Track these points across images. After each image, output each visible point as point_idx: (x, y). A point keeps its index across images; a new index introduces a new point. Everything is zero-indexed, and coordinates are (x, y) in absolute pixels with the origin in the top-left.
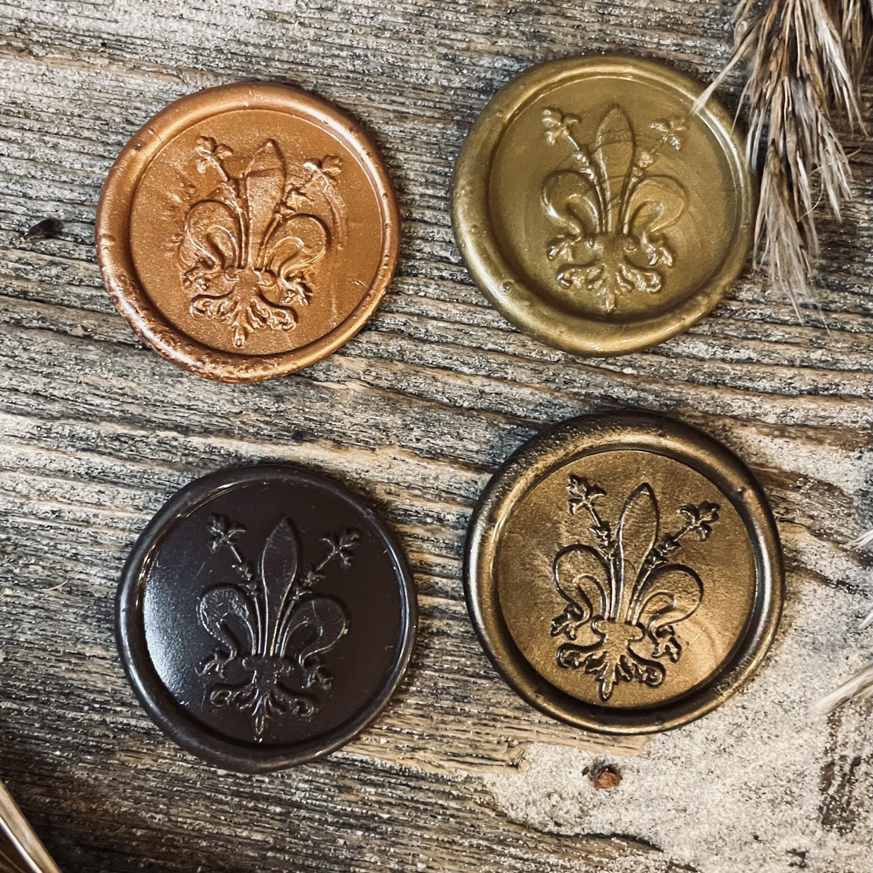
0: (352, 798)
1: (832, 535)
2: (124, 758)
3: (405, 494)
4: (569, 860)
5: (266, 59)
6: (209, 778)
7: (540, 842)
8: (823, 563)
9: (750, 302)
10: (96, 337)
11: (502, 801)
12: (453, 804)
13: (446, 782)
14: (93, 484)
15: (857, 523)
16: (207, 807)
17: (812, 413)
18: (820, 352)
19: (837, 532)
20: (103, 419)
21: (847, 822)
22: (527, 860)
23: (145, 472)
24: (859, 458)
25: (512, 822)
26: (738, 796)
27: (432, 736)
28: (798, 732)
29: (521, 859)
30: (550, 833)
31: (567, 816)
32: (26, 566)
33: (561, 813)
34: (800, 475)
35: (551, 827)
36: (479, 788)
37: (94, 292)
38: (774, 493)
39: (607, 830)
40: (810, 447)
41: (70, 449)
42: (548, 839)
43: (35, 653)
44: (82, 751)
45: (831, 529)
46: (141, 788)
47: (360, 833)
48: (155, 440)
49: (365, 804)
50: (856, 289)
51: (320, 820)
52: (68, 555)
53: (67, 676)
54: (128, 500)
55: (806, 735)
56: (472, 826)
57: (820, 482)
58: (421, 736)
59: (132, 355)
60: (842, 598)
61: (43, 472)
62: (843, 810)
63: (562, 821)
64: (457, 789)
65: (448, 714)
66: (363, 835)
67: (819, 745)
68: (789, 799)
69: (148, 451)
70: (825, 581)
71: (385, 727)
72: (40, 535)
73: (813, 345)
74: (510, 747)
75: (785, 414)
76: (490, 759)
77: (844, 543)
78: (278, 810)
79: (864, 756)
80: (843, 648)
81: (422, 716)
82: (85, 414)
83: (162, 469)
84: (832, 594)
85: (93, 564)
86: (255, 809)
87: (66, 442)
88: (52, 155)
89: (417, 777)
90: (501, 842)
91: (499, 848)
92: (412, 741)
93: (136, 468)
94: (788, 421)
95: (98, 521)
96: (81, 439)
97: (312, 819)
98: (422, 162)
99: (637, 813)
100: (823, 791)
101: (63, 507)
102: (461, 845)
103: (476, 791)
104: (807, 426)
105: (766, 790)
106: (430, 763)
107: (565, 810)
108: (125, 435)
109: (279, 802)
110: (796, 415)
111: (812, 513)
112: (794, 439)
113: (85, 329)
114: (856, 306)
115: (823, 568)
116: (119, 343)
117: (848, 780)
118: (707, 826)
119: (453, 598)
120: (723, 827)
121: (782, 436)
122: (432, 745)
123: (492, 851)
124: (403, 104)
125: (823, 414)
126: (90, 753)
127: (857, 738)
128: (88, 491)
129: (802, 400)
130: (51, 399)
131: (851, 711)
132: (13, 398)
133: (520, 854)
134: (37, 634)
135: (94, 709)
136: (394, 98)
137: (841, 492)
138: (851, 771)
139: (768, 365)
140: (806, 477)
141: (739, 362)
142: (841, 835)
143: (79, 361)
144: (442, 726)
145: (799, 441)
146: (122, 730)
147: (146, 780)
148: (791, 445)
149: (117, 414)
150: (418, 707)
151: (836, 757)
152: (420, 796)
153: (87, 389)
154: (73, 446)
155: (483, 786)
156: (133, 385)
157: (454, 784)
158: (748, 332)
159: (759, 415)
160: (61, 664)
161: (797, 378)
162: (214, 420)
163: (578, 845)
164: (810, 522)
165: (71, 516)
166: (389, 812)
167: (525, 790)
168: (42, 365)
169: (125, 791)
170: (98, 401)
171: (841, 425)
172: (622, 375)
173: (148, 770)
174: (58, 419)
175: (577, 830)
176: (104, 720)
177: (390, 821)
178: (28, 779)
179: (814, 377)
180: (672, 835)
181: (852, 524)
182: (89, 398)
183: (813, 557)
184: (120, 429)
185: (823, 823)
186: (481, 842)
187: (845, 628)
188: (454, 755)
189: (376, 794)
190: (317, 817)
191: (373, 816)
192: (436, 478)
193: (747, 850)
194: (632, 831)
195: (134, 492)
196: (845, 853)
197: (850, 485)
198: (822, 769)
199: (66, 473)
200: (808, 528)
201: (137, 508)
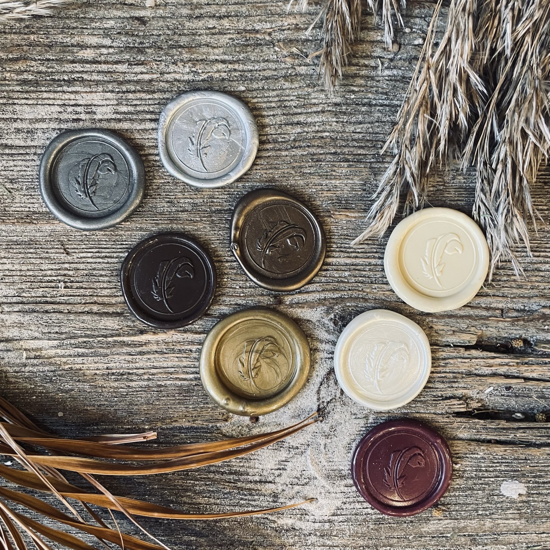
0: (178, 438)
3: (178, 345)
10: (72, 312)
11: (224, 431)
12: (209, 435)
13: (206, 429)
14: (80, 358)
17: (300, 299)
20: (79, 337)
23: (95, 351)
24: (316, 310)
25: (228, 437)
27: (199, 416)
31: (245, 432)
32: (64, 386)
35: (240, 436)
37: (69, 298)
39: (257, 434)
40: (301, 309)
41: (71, 348)
43: (72, 411)
48: (97, 341)
52: (77, 380)
53: (84, 416)
54: (92, 361)
57: (305, 320)
58: (195, 417)
59: (84, 316)
61: (63, 356)
63: (243, 434)
65: (203, 408)
67: (315, 399)
69: (95, 345)
71: (184, 416)
72: (67, 376)
74: (223, 415)
75: (292, 300)
76: (218, 420)
81: (194, 410)
82: (73, 337)
83: (101, 349)
85: (85, 382)
86: (149, 446)
87: (69, 346)
88: (47, 255)
89: (197, 429)
92: (193, 418)
93: (92, 350)
94: (293, 302)
95: (84, 368)
96: (74, 344)
99: (266, 428)
101: (72, 366)
103: (215, 430)
104: (299, 303)
106: (200, 424)
107: (244, 430)
108: (87, 341)
110: (295, 300)
113: (68, 310)
116: (80, 313)
122: (199, 419)
124: (157, 220)
125: (303, 298)
127: (326, 395)
128: (79, 360)
130: (62, 333)
132: (50, 335)
134: (72, 406)
140: (300, 319)
143: (68, 320)
144: (201, 412)
145: (297, 308)
149: (83, 335)
150: (193, 408)
151: (321, 402)
152: (198, 434)
153: (72, 329)
155: (218, 428)
156: (87, 325)
157: (208, 429)
162: (114, 332)
165: (75, 368)
167: (231, 427)
168: (57, 323)
170: (76, 332)
171: (309, 301)
172: (240, 296)
174: (65, 339)
182: (74, 331)
184: (85, 340)
188: (207, 420)
189: (185, 436)
192: (187, 338)
195: (93, 358)
198: (317, 406)
199: (71, 355)
201: (96, 363)
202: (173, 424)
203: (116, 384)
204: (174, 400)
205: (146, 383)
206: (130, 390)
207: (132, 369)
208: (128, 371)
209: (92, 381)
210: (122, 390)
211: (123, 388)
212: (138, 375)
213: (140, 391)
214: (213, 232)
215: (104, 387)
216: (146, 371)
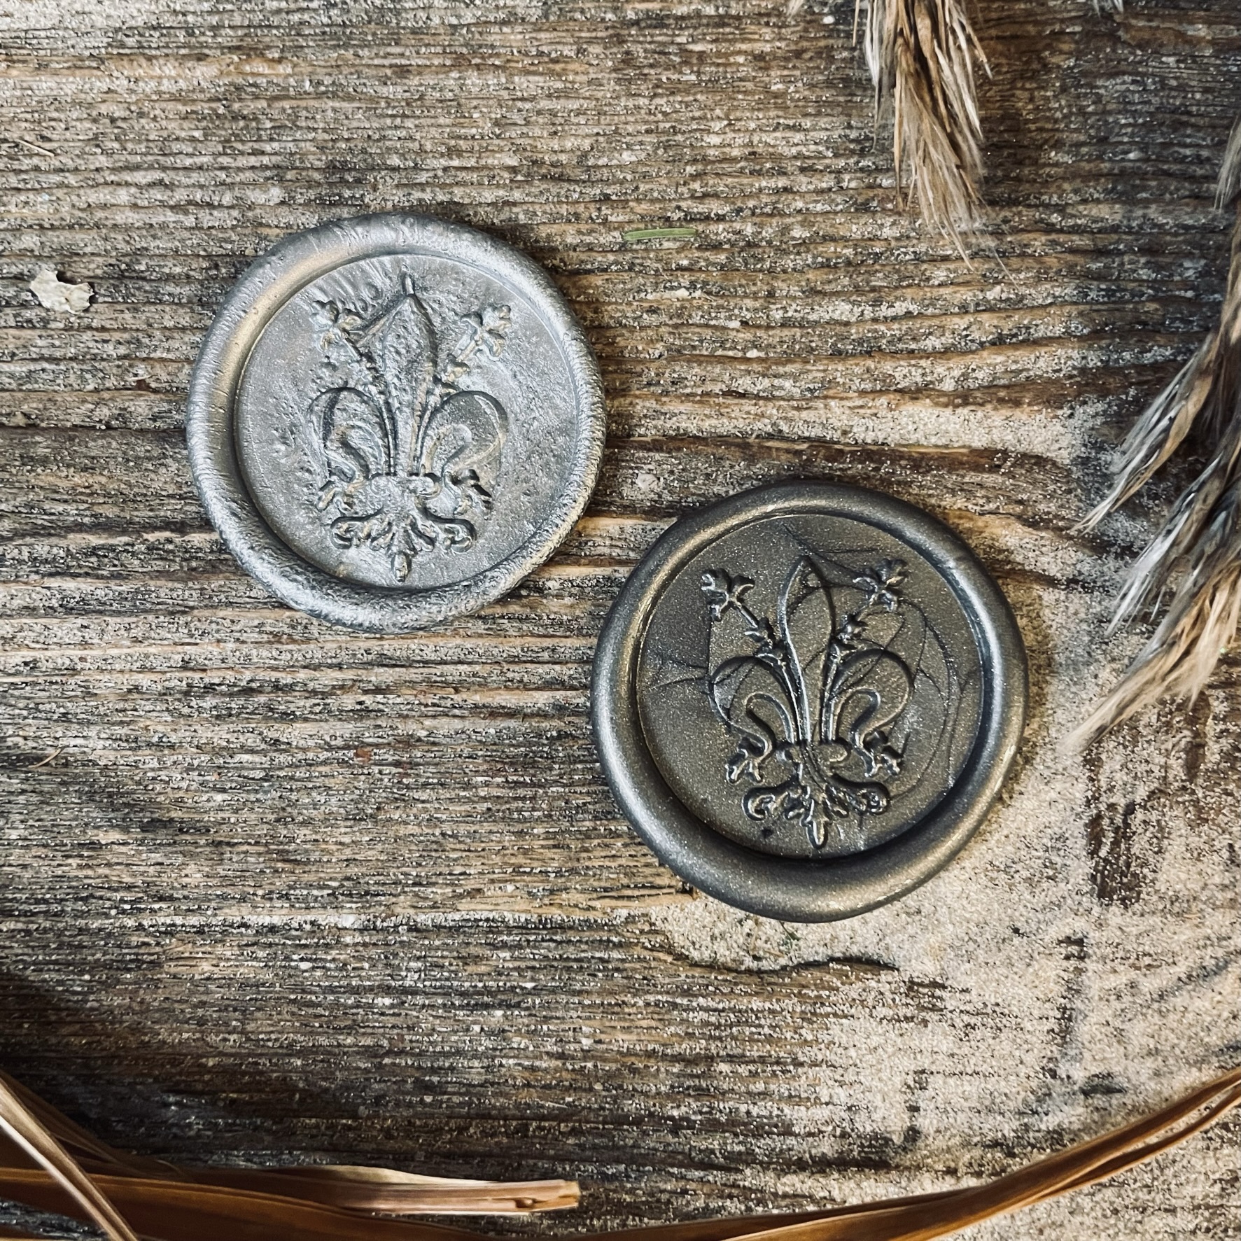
0: (482, 969)
1: (1051, 521)
2: (173, 970)
4: (778, 1001)
5: (212, 28)
6: (290, 976)
7: (736, 984)
8: (1044, 559)
9: (897, 239)
10: (43, 425)
11: (679, 940)
12: (615, 955)
13: (600, 927)
14: (72, 619)
15: (1080, 501)
16: (293, 1014)
17: (1000, 369)
18: (998, 288)
19: (1056, 516)
20: (69, 530)
21: (1131, 890)
22: (723, 1010)
23: (137, 591)
24: (1071, 416)
25: (695, 965)
26: (984, 880)
27: (573, 871)
28: (1046, 784)
29: (715, 1010)
30: (749, 971)
31: (768, 946)
33: (759, 943)
34: (997, 451)
35: (749, 963)
36: (647, 928)
37: (32, 367)
38: (967, 479)
39: (821, 954)
40: (1005, 412)
41: (33, 577)
42: (745, 978)
43: (34, 852)
44: (118, 969)
45: (1049, 513)
46: (203, 1004)
47: (499, 1013)
48: (143, 548)
49: (500, 974)
50: (1033, 201)
51: (444, 1005)
52: (55, 717)
53: (81, 874)
54: (122, 632)
55: (1058, 786)
56: (644, 978)
57: (1024, 455)
58: (559, 874)
59: (94, 440)
60: (1076, 601)
62: (1123, 874)
63: (761, 953)
64: (618, 934)
65: (589, 837)
66: (505, 1016)
67: (1078, 795)
68: (1051, 873)
69: (136, 562)
70: (1051, 582)
71: (510, 870)
72: (12, 696)
73: (987, 281)
75: (965, 376)
76: (653, 887)
77: (1068, 528)
78: (388, 1001)
79: (1138, 800)
80: (1088, 664)
81: (555, 847)
82: (44, 527)
83: (159, 583)
84: (1063, 598)
85: (89, 723)
86: (357, 1005)
87: (27, 568)
89: (562, 927)
90: (687, 993)
91: (685, 1002)
92: (548, 882)
93: (125, 587)
94: (971, 384)
95: (88, 665)
96: (47, 562)
97: (432, 1006)
98: (439, 126)
100: (1093, 853)
101: (38, 654)
102: (634, 1005)
103: (642, 932)
104: (996, 386)
105: (1018, 867)
106: (576, 906)
107: (764, 938)
108: (102, 547)
109: (387, 990)
110: (980, 374)
111: (1020, 497)
112: (982, 405)
113: (27, 416)
114: (1036, 222)
115: (1046, 567)
116: (75, 427)
117: (1123, 834)
118: (950, 927)
119: (573, 688)
120: (972, 925)
121: (966, 403)
122: (575, 882)
123: (675, 1006)
124: (402, 55)
125: (1014, 367)
126: (129, 970)
127: (1125, 778)
128: (66, 629)
129: (985, 353)
131: (1112, 744)
133: (712, 1004)
134: (32, 826)
135: (124, 912)
136: (389, 49)
137: (1054, 463)
138: (1125, 821)
139: (934, 316)
140: (1005, 452)
141: (895, 318)
142: (1126, 908)
143: (26, 459)
144: (584, 855)
145: (989, 407)
146: (166, 933)
147: (207, 992)
148: (980, 414)
149: (86, 520)
150: (549, 836)
151: (1103, 807)
152: (571, 952)
153: (42, 495)
154: (37, 573)
155: (652, 924)
156: (103, 480)
157: (612, 928)
158: (901, 279)
159: (932, 382)
160: (70, 861)
161: (974, 327)
163: (787, 980)
164: (1019, 509)
165: (51, 665)
166: (533, 979)
167: (708, 920)
169: (182, 1011)
170: (60, 508)
171: (1041, 377)
172: (746, 360)
173: (208, 979)
174: (11, 539)
175: (783, 961)
176: (140, 924)
177: (536, 991)
178: (53, 1018)
179: (995, 322)
180: (906, 947)
181: (1075, 504)
182: (47, 506)
183: (1031, 554)
184: (94, 540)
185: (1099, 896)
186: (660, 997)
187: (1086, 639)
188: (606, 890)
189: (513, 958)
190: (440, 1001)
191: (513, 988)
193: (1007, 949)
194: (855, 950)
195: (127, 620)
196: (1134, 931)
197: (1064, 453)
198: (1086, 825)
199: (34, 609)
200: (1019, 518)
201: (136, 640)
202: (464, 905)
203: (221, 734)
204: (469, 800)
205: (346, 729)
206: (282, 758)
207: (291, 668)
208: (274, 675)
209: (119, 717)
210: (246, 758)
211: (252, 751)
212: (314, 693)
213: (324, 763)
214: (630, 104)
215: (172, 747)
216: (349, 675)
